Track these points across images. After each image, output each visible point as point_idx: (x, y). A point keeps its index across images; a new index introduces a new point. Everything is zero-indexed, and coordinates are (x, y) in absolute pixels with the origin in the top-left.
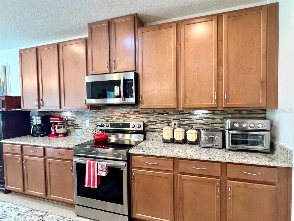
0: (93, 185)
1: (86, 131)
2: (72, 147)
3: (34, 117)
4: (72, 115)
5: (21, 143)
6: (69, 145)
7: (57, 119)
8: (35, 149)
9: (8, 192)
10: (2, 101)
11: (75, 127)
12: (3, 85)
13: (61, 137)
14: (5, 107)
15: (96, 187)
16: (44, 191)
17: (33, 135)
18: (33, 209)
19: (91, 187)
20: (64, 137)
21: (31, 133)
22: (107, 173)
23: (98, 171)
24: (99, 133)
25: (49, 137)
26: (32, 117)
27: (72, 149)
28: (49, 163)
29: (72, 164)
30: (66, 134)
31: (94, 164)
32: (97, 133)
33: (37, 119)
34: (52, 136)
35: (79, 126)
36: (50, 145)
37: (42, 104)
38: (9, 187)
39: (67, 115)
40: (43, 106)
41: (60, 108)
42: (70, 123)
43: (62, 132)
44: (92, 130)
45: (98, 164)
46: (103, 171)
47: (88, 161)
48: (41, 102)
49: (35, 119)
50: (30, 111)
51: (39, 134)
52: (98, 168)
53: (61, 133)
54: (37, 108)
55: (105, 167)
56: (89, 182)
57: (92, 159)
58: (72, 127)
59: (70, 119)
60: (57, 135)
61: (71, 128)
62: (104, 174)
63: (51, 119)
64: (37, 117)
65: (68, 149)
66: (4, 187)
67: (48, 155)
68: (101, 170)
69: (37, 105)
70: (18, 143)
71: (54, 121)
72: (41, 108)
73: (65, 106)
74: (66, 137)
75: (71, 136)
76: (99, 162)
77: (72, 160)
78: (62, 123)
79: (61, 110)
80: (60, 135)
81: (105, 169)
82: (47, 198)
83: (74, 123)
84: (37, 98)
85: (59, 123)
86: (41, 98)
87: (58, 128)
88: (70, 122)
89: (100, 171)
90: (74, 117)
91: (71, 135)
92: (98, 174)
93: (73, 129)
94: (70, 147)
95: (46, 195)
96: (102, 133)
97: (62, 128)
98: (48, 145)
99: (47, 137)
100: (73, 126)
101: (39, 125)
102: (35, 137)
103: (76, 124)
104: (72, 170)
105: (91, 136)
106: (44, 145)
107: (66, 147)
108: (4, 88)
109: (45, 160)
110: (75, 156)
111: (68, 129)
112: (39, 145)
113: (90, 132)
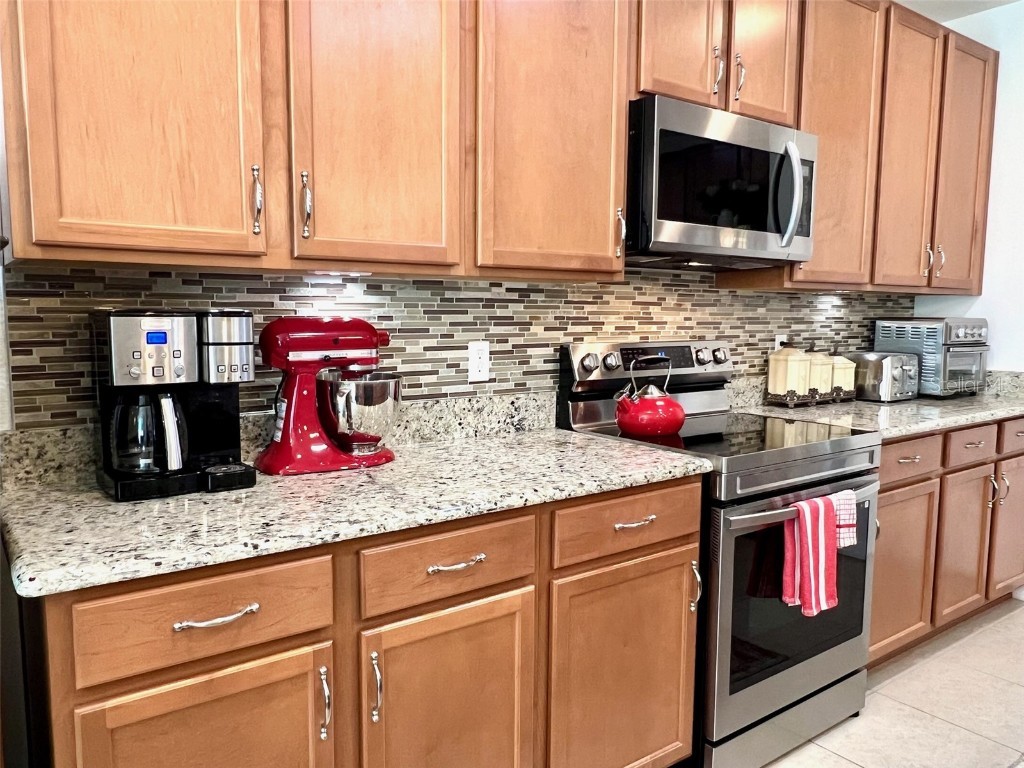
35: (424, 379)
80: (358, 454)
87: (366, 398)
113: (496, 410)
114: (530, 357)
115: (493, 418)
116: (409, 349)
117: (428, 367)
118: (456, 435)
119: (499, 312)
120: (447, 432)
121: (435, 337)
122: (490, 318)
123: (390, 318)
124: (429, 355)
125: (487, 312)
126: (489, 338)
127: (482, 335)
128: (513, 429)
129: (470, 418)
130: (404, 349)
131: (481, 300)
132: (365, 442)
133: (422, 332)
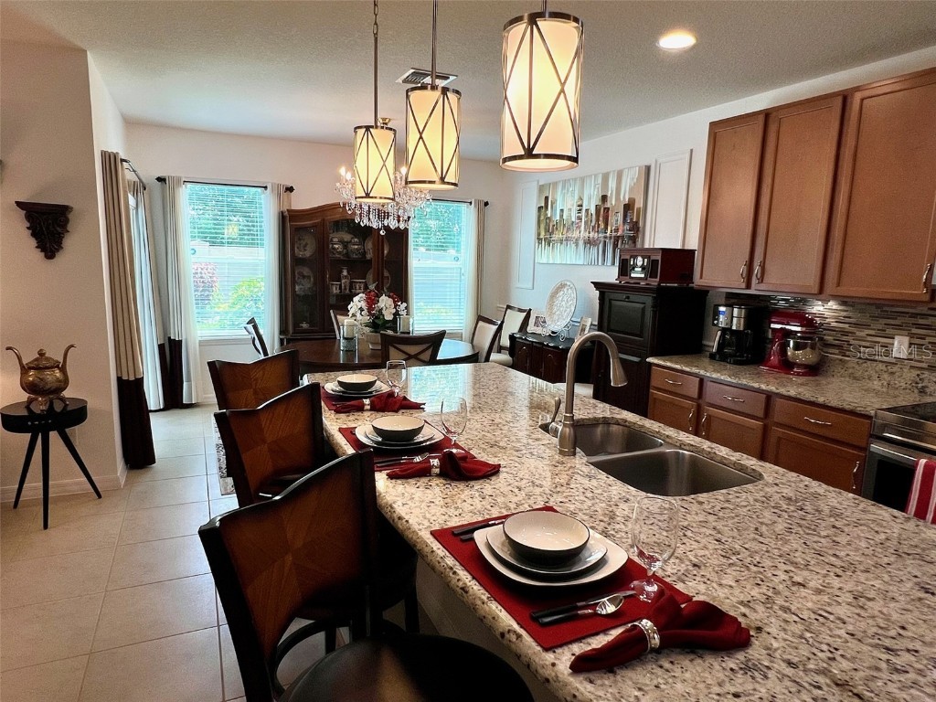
1: (890, 370)
3: (727, 309)
4: (845, 314)
5: (702, 372)
8: (740, 394)
10: (653, 260)
11: (848, 353)
12: (638, 218)
13: (798, 374)
14: (656, 277)
20: (807, 378)
26: (721, 308)
27: (866, 417)
28: (780, 439)
29: (859, 457)
30: (813, 370)
33: (735, 314)
37: (758, 276)
39: (825, 312)
40: (761, 280)
41: (821, 291)
42: (829, 339)
43: (804, 361)
44: (919, 372)
47: (922, 461)
48: (757, 270)
49: (728, 315)
50: (708, 292)
51: (730, 355)
53: (801, 365)
54: (744, 286)
58: (837, 351)
59: (834, 324)
60: (788, 366)
61: (834, 355)
63: (775, 319)
64: (736, 310)
69: (744, 275)
70: (694, 370)
71: (784, 327)
72: (755, 286)
73: (838, 285)
74: (815, 379)
75: (831, 379)
78: (807, 335)
80: (795, 370)
83: (844, 338)
84: (747, 257)
85: (799, 335)
86: (759, 258)
87: (797, 347)
88: (828, 335)
90: (847, 320)
91: (831, 373)
93: (840, 357)
97: (808, 348)
98: (776, 390)
100: (839, 347)
101: (737, 332)
103: (853, 342)
104: (855, 476)
107: (847, 408)
108: (641, 224)
110: (879, 438)
111: (823, 356)
112: (756, 386)
115: (902, 380)
116: (858, 334)
117: (868, 344)
118: (875, 382)
119: (921, 321)
120: (869, 378)
121: (874, 329)
122: (913, 324)
123: (850, 317)
124: (869, 338)
125: (913, 320)
126: (912, 336)
127: (906, 333)
128: (916, 391)
129: (886, 376)
130: (854, 333)
131: (908, 313)
132: (799, 366)
133: (867, 326)
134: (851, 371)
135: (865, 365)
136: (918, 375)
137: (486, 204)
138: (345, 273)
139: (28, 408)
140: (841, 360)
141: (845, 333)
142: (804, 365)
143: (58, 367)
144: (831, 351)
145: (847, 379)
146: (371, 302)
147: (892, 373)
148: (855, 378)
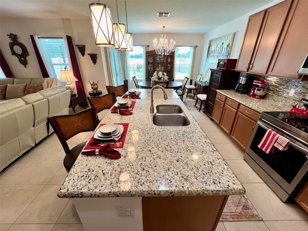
0: (265, 150)
1: (286, 100)
2: (261, 112)
3: (241, 78)
4: (278, 81)
5: (226, 95)
6: (259, 109)
7: (260, 82)
8: (233, 102)
9: (212, 120)
10: (225, 62)
11: (275, 93)
12: (229, 49)
13: (257, 98)
15: (267, 152)
16: (230, 130)
17: (236, 91)
18: (212, 143)
19: (263, 150)
20: (259, 100)
21: (236, 89)
22: (286, 149)
23: (276, 143)
24: (299, 108)
25: (247, 96)
26: (240, 77)
27: (260, 113)
28: (239, 116)
29: (255, 124)
30: (262, 97)
31: (274, 135)
32: (297, 107)
33: (243, 79)
34: (250, 96)
35: (280, 93)
36: (244, 104)
37: (251, 68)
38: (213, 118)
39: (272, 80)
40: (251, 69)
41: (266, 73)
42: (271, 88)
43: (259, 94)
44: (295, 101)
45: (280, 137)
46: (282, 146)
47: (270, 130)
48: (251, 66)
49: (241, 79)
50: (240, 73)
51: (241, 91)
52: (278, 140)
54: (246, 71)
55: (286, 143)
56: (263, 146)
57: (276, 130)
58: (272, 92)
59: (274, 84)
60: (254, 96)
62: (281, 148)
63: (255, 81)
64: (244, 78)
65: (257, 111)
66: (211, 117)
67: (240, 110)
68: (280, 144)
69: (247, 68)
71: (256, 84)
72: (250, 71)
73: (272, 71)
74: (262, 100)
75: (267, 101)
76: (281, 136)
77: (256, 122)
78: (263, 87)
79: (267, 75)
80: (256, 97)
81: (284, 145)
82: (230, 135)
83: (276, 88)
84: (249, 62)
85: (260, 86)
86: (252, 62)
87: (258, 90)
89: (278, 144)
90: (278, 83)
91: (268, 99)
92: (275, 145)
94: (259, 111)
95: (230, 134)
96: (305, 109)
97: (262, 91)
98: (242, 103)
99: (246, 95)
101: (243, 84)
102: (237, 93)
103: (278, 90)
104: (253, 129)
105: (289, 107)
106: (240, 102)
107: (256, 110)
108: (230, 51)
109: (237, 112)
110: (260, 120)
111: (267, 93)
112: (237, 100)
113: (290, 102)
114: (306, 95)
115: (289, 103)
116: (280, 87)
117: (282, 91)
118: (280, 103)
120: (279, 102)
121: (285, 86)
123: (279, 82)
124: (283, 89)
129: (284, 101)
130: (279, 87)
132: (258, 96)
133: (283, 85)
134: (274, 99)
135: (279, 97)
136: (294, 102)
137: (197, 46)
138: (160, 66)
139: (93, 92)
140: (272, 95)
141: (276, 87)
142: (259, 96)
143: (96, 85)
144: (271, 92)
145: (272, 101)
146: (157, 73)
147: (286, 101)
148: (275, 101)
